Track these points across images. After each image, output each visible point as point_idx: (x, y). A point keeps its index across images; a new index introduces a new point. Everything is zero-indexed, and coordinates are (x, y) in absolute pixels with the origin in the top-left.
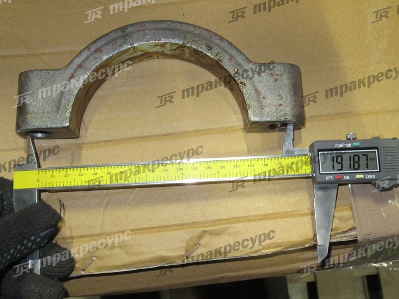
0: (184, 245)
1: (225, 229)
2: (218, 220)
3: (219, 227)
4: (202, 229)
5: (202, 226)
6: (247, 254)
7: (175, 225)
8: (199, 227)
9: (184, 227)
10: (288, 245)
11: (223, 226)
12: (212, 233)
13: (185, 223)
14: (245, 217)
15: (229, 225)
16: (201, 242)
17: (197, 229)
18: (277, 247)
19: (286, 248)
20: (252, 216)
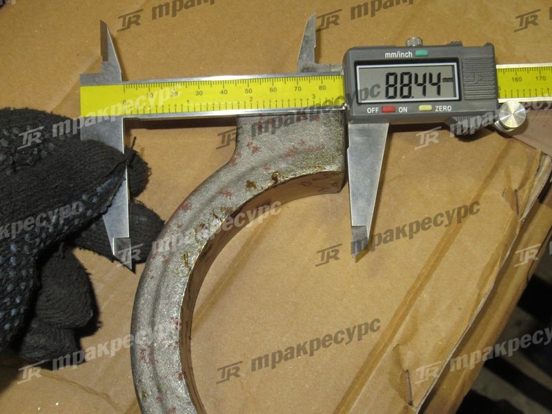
0: (392, 392)
1: (414, 317)
2: (394, 317)
3: (404, 323)
4: (390, 349)
5: (386, 346)
6: (472, 315)
7: (354, 383)
8: (383, 351)
9: (366, 371)
10: (501, 252)
11: (408, 318)
12: (405, 341)
13: (362, 367)
14: (418, 278)
15: (413, 308)
16: (406, 365)
17: (385, 355)
18: (493, 269)
19: (503, 258)
20: (424, 268)
